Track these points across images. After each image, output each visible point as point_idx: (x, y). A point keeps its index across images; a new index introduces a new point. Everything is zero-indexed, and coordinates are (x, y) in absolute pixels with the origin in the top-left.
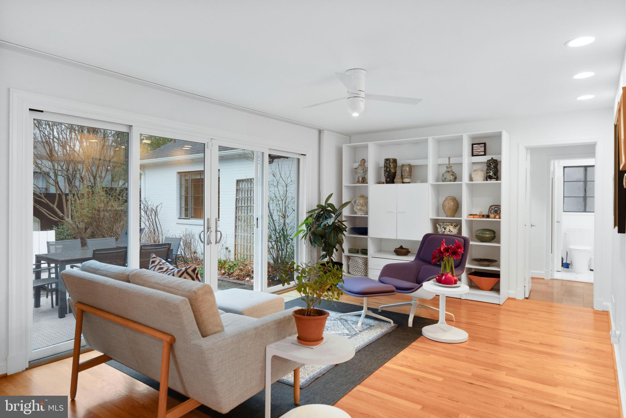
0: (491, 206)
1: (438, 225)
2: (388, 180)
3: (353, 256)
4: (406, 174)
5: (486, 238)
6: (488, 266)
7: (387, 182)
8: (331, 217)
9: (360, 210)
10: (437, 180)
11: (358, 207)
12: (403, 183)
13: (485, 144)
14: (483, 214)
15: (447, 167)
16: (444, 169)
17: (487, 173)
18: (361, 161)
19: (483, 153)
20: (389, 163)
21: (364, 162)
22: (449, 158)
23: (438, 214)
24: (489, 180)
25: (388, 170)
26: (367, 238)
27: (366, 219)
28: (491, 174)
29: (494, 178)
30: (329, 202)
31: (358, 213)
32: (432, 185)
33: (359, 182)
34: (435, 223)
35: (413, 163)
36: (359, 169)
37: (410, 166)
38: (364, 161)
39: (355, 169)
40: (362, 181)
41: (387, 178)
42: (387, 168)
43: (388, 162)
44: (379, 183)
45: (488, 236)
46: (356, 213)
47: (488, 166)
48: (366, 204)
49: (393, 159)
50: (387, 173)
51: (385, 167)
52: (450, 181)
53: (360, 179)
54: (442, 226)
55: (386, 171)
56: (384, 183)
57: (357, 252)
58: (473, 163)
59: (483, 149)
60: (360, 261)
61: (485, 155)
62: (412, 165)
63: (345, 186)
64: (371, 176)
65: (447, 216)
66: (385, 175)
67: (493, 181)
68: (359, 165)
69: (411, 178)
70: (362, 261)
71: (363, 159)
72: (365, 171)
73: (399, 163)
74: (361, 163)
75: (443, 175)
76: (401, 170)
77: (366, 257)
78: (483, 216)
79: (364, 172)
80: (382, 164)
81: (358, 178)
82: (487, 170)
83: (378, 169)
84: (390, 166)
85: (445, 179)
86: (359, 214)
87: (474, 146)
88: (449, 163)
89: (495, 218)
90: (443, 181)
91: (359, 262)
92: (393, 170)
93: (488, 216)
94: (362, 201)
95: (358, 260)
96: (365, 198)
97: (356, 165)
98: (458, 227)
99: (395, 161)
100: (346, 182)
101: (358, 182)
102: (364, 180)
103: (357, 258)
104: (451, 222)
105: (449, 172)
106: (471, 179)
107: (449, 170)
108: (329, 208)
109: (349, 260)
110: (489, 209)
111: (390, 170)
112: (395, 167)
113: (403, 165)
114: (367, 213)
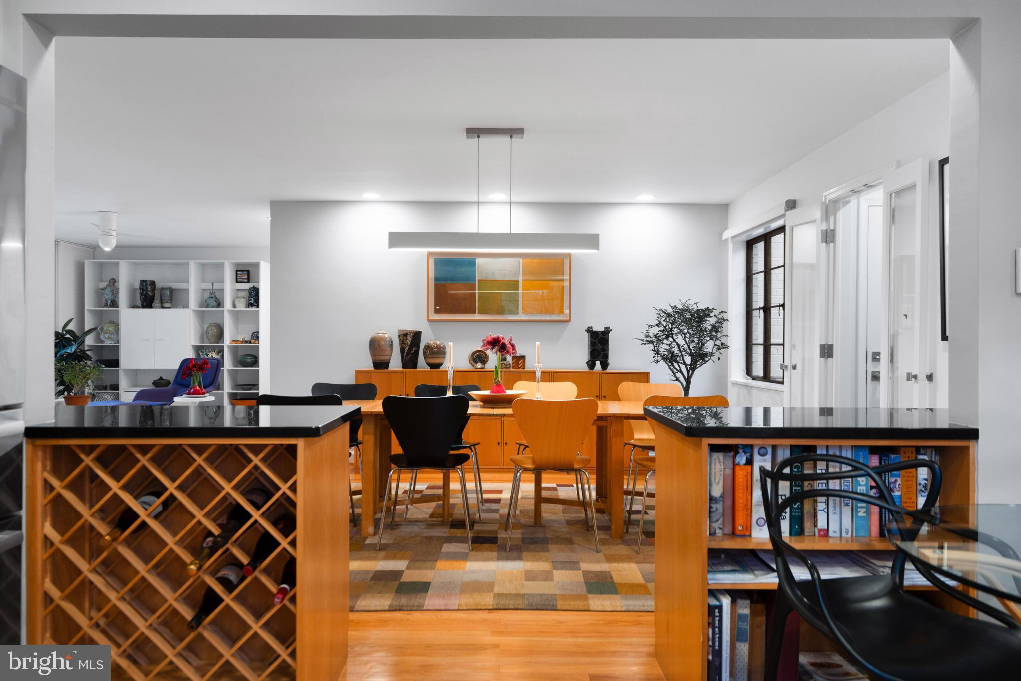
0: (254, 332)
1: (200, 353)
2: (144, 304)
3: (100, 393)
4: (165, 298)
5: (246, 362)
6: (250, 390)
7: (143, 307)
8: (71, 345)
9: (109, 338)
10: (201, 306)
11: (107, 335)
12: (163, 307)
13: (248, 271)
14: (246, 340)
15: (210, 292)
16: (207, 295)
17: (249, 300)
18: (110, 281)
19: (246, 280)
20: (146, 285)
21: (113, 282)
22: (213, 284)
23: (202, 341)
24: (250, 307)
25: (144, 292)
26: (118, 370)
27: (116, 349)
28: (252, 301)
29: (255, 305)
30: (68, 328)
31: (106, 342)
32: (194, 311)
33: (108, 305)
34: (198, 349)
35: (175, 285)
36: (108, 289)
37: (171, 290)
38: (113, 280)
39: (102, 289)
40: (111, 304)
41: (142, 302)
42: (143, 290)
43: (144, 284)
44: (134, 307)
45: (249, 360)
46: (102, 342)
47: (250, 294)
48: (117, 331)
49: (150, 281)
50: (143, 296)
51: (140, 289)
52: (213, 307)
53: (109, 302)
54: (205, 353)
55: (141, 294)
56: (139, 307)
57: (105, 388)
58: (238, 290)
59: (246, 276)
60: (109, 397)
61: (248, 282)
62: (173, 288)
63: (88, 310)
64: (123, 298)
65: (211, 343)
66: (140, 299)
67: (254, 309)
68: (107, 285)
69: (171, 303)
70: (111, 397)
71: (113, 279)
72: (115, 292)
73: (159, 285)
74: (110, 283)
75: (206, 300)
76: (161, 294)
77: (118, 392)
78: (246, 342)
79: (113, 294)
80: (137, 285)
81: (106, 300)
82: (249, 297)
83: (132, 291)
84: (147, 288)
85: (208, 305)
86: (108, 343)
87: (238, 272)
88: (213, 289)
89: (255, 343)
90: (206, 307)
91: (108, 399)
92: (150, 294)
93: (250, 343)
94: (111, 329)
95: (106, 397)
96: (117, 325)
97: (103, 285)
98: (221, 354)
99: (153, 283)
100: (89, 305)
101: (106, 305)
102: (114, 303)
103: (105, 395)
104: (214, 349)
105: (212, 297)
106: (234, 306)
107: (213, 295)
108: (68, 336)
109: (95, 398)
110: (252, 335)
111: (147, 293)
112: (153, 289)
113: (162, 289)
114: (118, 342)
